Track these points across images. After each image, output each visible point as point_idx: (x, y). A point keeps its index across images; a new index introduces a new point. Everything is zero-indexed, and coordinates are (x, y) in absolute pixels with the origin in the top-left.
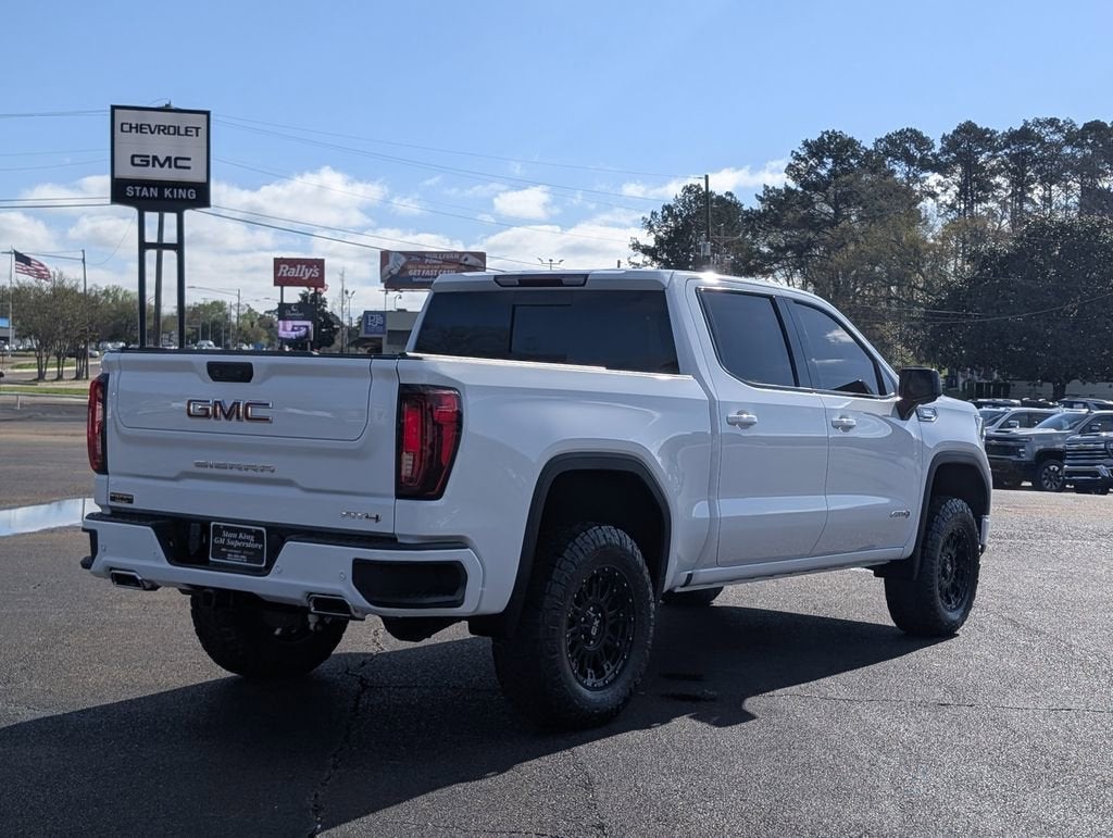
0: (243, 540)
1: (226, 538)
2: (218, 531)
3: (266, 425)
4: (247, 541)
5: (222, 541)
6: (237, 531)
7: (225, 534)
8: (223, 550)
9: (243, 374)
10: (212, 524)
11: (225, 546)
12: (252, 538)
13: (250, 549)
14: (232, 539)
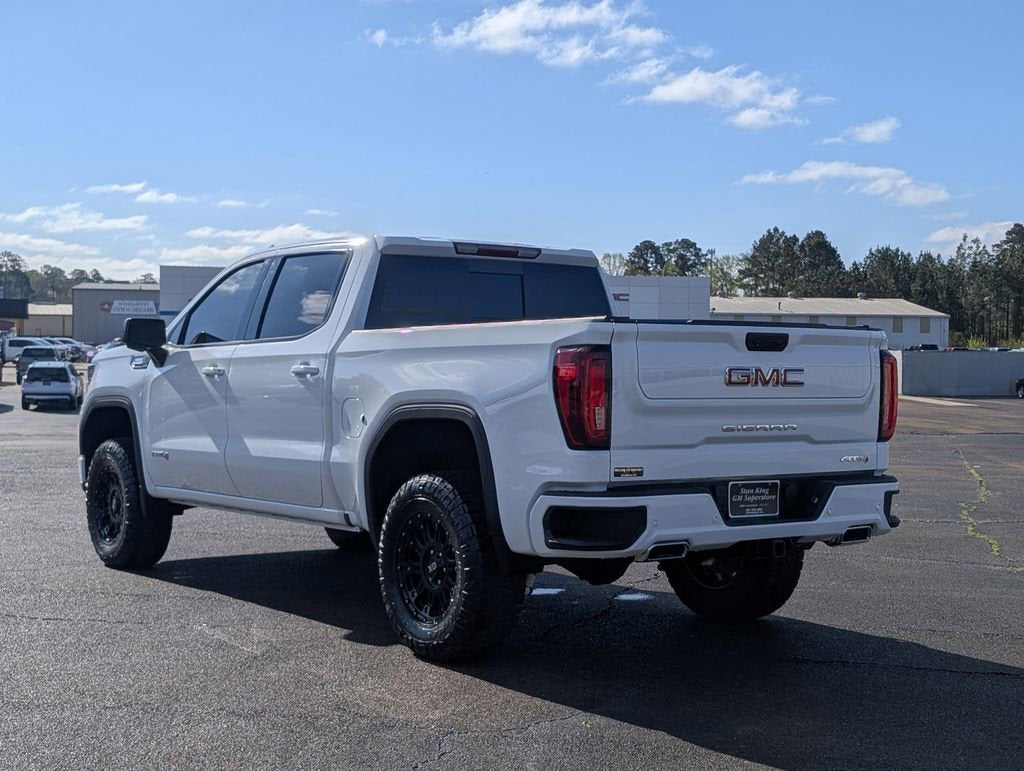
0: (759, 495)
1: (744, 495)
2: (736, 490)
3: (798, 388)
4: (763, 494)
5: (740, 498)
6: (753, 486)
7: (743, 491)
8: (742, 506)
9: (777, 343)
10: (730, 483)
11: (743, 502)
12: (766, 491)
13: (764, 501)
14: (751, 495)
